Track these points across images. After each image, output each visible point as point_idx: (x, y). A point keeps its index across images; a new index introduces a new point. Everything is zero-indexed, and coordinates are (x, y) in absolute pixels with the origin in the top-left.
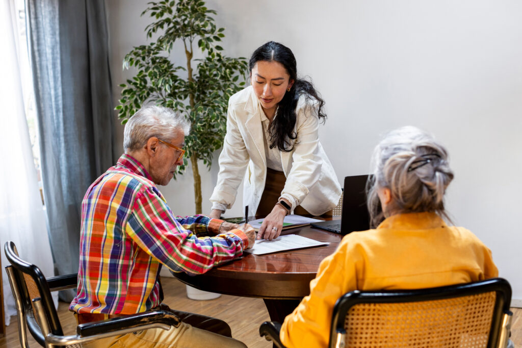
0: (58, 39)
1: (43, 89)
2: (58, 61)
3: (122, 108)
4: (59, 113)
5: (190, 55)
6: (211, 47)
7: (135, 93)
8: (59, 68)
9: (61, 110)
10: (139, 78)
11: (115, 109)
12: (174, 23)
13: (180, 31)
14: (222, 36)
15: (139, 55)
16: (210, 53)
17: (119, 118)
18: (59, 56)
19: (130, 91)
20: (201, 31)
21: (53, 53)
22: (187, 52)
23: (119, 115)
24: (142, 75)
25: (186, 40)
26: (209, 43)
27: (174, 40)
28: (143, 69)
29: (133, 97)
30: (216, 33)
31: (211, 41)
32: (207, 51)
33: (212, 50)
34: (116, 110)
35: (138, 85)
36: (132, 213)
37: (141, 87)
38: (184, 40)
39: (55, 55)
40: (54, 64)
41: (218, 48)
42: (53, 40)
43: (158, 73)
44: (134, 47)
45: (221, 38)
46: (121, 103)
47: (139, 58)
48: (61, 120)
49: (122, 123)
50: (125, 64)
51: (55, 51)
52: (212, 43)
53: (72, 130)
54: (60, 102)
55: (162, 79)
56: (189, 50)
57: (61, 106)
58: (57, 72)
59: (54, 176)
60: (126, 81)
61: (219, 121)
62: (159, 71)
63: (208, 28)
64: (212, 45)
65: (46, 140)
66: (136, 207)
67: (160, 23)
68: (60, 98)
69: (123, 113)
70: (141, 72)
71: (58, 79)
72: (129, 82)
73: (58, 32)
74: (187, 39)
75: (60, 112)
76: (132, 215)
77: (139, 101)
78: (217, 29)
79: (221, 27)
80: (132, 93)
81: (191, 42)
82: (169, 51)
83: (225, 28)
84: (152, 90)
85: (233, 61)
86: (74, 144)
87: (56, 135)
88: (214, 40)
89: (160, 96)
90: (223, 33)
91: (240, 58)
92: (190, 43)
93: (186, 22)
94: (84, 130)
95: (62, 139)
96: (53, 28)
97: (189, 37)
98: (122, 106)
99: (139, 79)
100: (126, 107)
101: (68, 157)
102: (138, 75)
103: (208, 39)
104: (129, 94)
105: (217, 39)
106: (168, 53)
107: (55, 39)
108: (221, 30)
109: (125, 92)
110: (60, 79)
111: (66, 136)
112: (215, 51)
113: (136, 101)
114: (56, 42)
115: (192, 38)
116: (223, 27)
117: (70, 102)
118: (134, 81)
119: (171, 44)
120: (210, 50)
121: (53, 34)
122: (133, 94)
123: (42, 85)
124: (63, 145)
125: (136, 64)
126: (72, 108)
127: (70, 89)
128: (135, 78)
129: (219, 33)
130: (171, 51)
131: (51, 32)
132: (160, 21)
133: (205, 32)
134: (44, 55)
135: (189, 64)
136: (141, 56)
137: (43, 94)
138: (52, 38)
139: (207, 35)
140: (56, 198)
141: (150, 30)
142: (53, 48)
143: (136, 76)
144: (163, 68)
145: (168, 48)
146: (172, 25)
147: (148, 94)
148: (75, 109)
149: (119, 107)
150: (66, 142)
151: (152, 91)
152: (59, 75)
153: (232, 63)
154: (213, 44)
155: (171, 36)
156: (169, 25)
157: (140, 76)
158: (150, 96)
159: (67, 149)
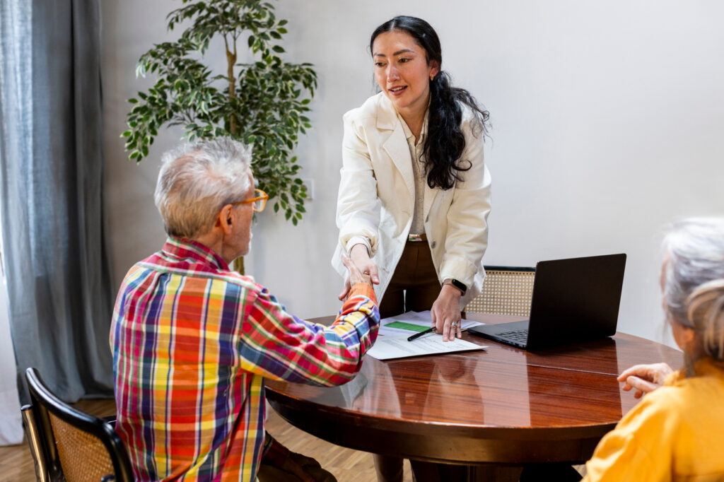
0: (30, 27)
1: (8, 104)
2: (29, 61)
3: (131, 134)
4: (27, 139)
5: (232, 58)
6: (266, 46)
7: (150, 113)
8: (29, 70)
9: (31, 134)
10: (158, 91)
11: (122, 136)
12: (208, 10)
13: (218, 23)
14: (284, 31)
15: (159, 57)
16: (264, 57)
17: (126, 150)
18: (29, 53)
19: (143, 110)
20: (253, 24)
21: (22, 49)
22: (228, 53)
23: (127, 145)
24: (162, 86)
25: (227, 36)
26: (264, 41)
27: (211, 36)
28: (165, 77)
29: (147, 118)
30: (275, 28)
31: (267, 38)
32: (260, 53)
33: (268, 51)
34: (122, 138)
35: (157, 101)
36: (241, 339)
37: (161, 104)
38: (225, 36)
39: (26, 51)
40: (23, 65)
41: (278, 49)
42: (23, 28)
43: (189, 85)
44: (155, 45)
45: (282, 35)
46: (130, 127)
47: (158, 61)
48: (30, 149)
49: (130, 156)
50: (139, 69)
51: (25, 44)
52: (268, 41)
53: (46, 164)
54: (30, 122)
55: (196, 93)
56: (232, 51)
57: (30, 128)
58: (26, 77)
59: (20, 234)
60: (137, 94)
61: (280, 158)
62: (191, 82)
63: (265, 20)
64: (268, 44)
65: (9, 180)
66: (247, 328)
67: (189, 9)
68: (30, 116)
69: (132, 142)
70: (162, 81)
71: (28, 87)
72: (143, 96)
73: (30, 18)
74: (230, 35)
75: (29, 137)
76: (241, 344)
77: (156, 124)
78: (277, 22)
79: (283, 19)
80: (146, 113)
81: (235, 39)
82: (203, 52)
83: (289, 20)
84: (176, 108)
85: (297, 69)
86: (48, 185)
87: (24, 172)
88: (272, 38)
89: (186, 118)
90: (285, 27)
91: (305, 64)
92: (233, 40)
93: (228, 10)
94: (62, 163)
95: (31, 177)
96: (23, 12)
97: (233, 32)
98: (132, 131)
99: (157, 93)
100: (137, 134)
101: (37, 205)
102: (156, 87)
103: (263, 35)
104: (142, 113)
105: (276, 35)
106: (201, 54)
107: (26, 27)
108: (283, 22)
109: (136, 110)
110: (30, 87)
111: (35, 172)
112: (273, 54)
113: (152, 126)
114: (27, 32)
115: (237, 33)
116: (286, 19)
117: (45, 121)
118: (149, 94)
119: (207, 41)
120: (265, 52)
121: (24, 21)
122: (148, 114)
123: (7, 96)
124: (31, 186)
125: (154, 69)
126: (48, 131)
127: (46, 102)
128: (151, 91)
129: (279, 27)
130: (206, 51)
131: (20, 17)
132: (189, 7)
133: (259, 25)
134: (11, 51)
135: (231, 71)
136: (161, 59)
137: (7, 110)
138: (21, 26)
139: (260, 30)
140: (22, 269)
141: (173, 19)
142: (22, 41)
143: (153, 88)
144: (196, 77)
145: (201, 47)
146: (205, 13)
147: (171, 115)
148: (52, 133)
149: (127, 134)
150: (36, 181)
151: (177, 111)
152: (29, 82)
153: (294, 71)
154: (271, 43)
155: (205, 29)
156: (200, 12)
157: (159, 88)
158: (173, 117)
159: (37, 193)
